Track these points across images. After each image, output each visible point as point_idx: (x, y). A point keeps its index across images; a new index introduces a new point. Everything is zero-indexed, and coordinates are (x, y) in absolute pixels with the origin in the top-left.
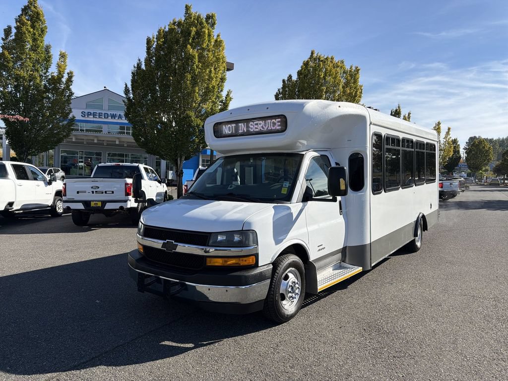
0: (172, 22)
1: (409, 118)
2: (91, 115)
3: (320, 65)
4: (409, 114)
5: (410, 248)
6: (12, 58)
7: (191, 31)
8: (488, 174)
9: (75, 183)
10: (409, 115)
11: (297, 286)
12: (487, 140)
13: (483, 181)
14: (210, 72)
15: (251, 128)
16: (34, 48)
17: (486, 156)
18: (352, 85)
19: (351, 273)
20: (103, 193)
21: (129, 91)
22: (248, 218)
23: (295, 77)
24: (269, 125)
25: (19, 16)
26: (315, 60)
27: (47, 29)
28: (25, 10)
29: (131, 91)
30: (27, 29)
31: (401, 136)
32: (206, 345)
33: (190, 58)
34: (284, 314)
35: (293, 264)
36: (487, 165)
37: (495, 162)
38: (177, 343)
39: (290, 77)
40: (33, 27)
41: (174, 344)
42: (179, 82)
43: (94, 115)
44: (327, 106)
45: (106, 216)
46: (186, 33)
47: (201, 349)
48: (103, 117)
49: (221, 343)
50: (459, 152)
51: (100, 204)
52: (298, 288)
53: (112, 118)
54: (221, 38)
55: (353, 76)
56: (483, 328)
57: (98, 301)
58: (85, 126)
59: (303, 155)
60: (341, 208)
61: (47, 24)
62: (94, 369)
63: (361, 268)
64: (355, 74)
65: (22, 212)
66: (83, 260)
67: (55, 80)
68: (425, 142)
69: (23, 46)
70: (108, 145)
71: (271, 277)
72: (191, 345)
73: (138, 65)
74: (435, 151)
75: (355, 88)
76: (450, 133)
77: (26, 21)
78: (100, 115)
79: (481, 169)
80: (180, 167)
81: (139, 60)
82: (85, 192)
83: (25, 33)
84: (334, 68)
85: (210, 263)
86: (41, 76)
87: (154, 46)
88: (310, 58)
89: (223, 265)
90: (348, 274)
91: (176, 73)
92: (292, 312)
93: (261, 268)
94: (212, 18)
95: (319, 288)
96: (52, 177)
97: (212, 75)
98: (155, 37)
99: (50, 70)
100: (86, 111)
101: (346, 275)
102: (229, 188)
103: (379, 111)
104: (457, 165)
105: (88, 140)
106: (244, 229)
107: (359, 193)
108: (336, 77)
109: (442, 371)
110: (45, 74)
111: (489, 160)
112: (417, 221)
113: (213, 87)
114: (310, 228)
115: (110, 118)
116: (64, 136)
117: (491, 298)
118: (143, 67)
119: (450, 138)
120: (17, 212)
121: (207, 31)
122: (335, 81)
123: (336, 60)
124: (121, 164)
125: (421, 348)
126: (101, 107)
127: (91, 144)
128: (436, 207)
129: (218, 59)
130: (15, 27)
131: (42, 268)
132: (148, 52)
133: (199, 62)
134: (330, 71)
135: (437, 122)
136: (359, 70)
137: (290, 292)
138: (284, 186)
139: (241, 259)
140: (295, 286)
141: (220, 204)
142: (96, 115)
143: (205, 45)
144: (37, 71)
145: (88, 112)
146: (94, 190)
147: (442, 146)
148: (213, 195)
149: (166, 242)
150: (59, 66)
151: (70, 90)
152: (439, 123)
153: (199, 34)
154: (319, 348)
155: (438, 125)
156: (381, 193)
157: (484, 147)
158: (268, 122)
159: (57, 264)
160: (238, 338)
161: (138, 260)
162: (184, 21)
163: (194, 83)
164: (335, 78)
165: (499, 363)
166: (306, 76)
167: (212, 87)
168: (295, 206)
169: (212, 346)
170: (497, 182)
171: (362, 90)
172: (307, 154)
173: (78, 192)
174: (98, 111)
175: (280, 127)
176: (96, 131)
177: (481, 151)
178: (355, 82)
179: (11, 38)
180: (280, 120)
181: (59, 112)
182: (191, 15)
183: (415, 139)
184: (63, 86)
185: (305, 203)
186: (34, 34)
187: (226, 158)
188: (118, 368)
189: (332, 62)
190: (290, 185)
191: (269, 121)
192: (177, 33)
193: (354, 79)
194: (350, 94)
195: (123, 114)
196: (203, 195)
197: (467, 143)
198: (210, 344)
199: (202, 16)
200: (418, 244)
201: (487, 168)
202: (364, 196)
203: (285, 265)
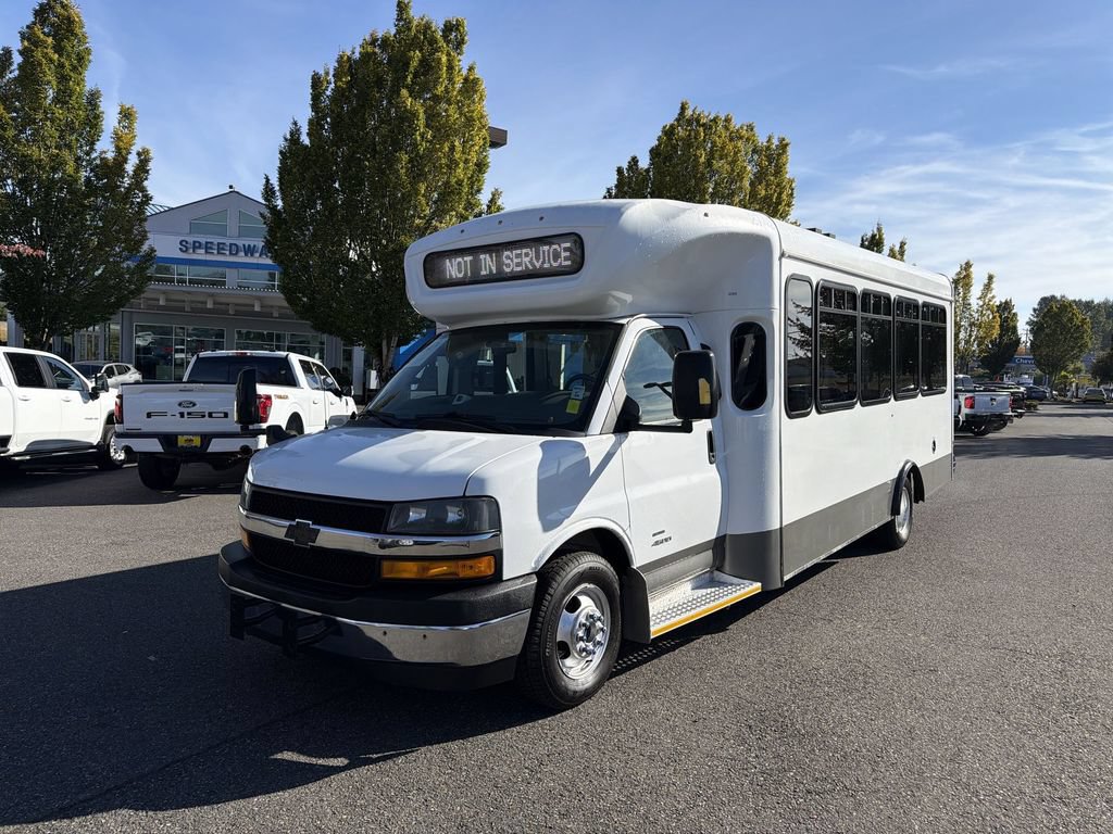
0: (368, 38)
1: (902, 252)
2: (200, 247)
3: (697, 133)
4: (902, 245)
5: (882, 540)
6: (13, 119)
7: (411, 58)
8: (1081, 380)
9: (143, 395)
10: (901, 247)
11: (599, 624)
12: (1078, 303)
13: (1069, 394)
14: (452, 148)
15: (507, 265)
16: (63, 98)
17: (1076, 338)
18: (772, 178)
19: (734, 595)
20: (203, 416)
21: (274, 193)
22: (477, 471)
23: (644, 163)
24: (546, 258)
25: (28, 27)
26: (689, 122)
27: (89, 54)
28: (41, 13)
29: (278, 194)
30: (45, 55)
31: (860, 286)
32: (375, 761)
33: (408, 118)
34: (567, 689)
35: (591, 576)
36: (1077, 358)
37: (1095, 351)
38: (309, 756)
39: (634, 161)
40: (59, 49)
41: (303, 759)
42: (382, 172)
43: (208, 247)
44: (675, 215)
45: (216, 467)
46: (399, 63)
47: (363, 770)
48: (228, 253)
49: (412, 756)
50: (1015, 329)
51: (197, 441)
52: (602, 629)
53: (246, 255)
54: (477, 74)
55: (773, 158)
56: (1025, 725)
57: (152, 658)
58: (189, 273)
59: (623, 325)
60: (711, 448)
61: (91, 44)
62: (103, 818)
63: (760, 584)
64: (779, 155)
65: (28, 458)
66: (144, 564)
67: (108, 166)
68: (920, 302)
69: (37, 92)
70: (237, 313)
71: (531, 604)
72: (341, 762)
73: (292, 134)
74: (945, 322)
75: (778, 185)
76: (993, 286)
77: (42, 36)
78: (221, 247)
79: (1064, 368)
80: (387, 360)
81: (295, 123)
82: (164, 414)
83: (40, 65)
84: (731, 140)
85: (391, 572)
86: (78, 159)
87: (328, 93)
88: (678, 120)
89: (418, 577)
90: (726, 599)
91: (374, 150)
92: (587, 686)
93: (510, 583)
94: (457, 29)
95: (652, 629)
96: (100, 382)
97: (457, 156)
98: (332, 73)
99: (99, 146)
100: (190, 239)
101: (721, 600)
102: (455, 403)
103: (834, 237)
104: (1010, 359)
105: (192, 302)
106: (467, 494)
107: (756, 415)
108: (736, 161)
109: (917, 827)
110: (88, 154)
111: (1082, 347)
112: (898, 480)
113: (460, 183)
114: (636, 493)
115: (242, 254)
116: (132, 292)
117: (1055, 656)
118: (305, 140)
119: (993, 297)
120: (17, 458)
121: (444, 59)
122: (733, 170)
123: (736, 124)
124: (249, 352)
125: (874, 770)
126: (222, 231)
127: (199, 311)
128: (946, 447)
129: (470, 121)
130: (19, 51)
131: (48, 581)
132: (315, 106)
133: (427, 126)
134: (723, 148)
135: (963, 264)
136: (787, 145)
137: (581, 639)
138: (572, 396)
139: (461, 563)
140: (593, 624)
141: (424, 437)
142: (211, 248)
143: (440, 90)
144: (69, 147)
145: (194, 242)
146: (186, 411)
147: (976, 315)
148: (413, 418)
149: (294, 523)
150: (117, 138)
151: (143, 190)
152: (968, 265)
153: (428, 66)
154: (637, 769)
155: (965, 269)
156: (808, 414)
157: (1071, 320)
158: (544, 252)
159: (83, 574)
160: (454, 746)
161: (235, 566)
162: (395, 36)
163: (417, 174)
164: (734, 162)
165: (1053, 809)
166: (668, 158)
167: (456, 182)
168: (595, 442)
169: (390, 762)
170: (1100, 398)
171: (792, 190)
172: (631, 326)
173: (149, 415)
174: (217, 240)
175: (569, 263)
176: (213, 283)
177: (1064, 327)
178: (779, 171)
179: (11, 76)
180: (568, 245)
181: (118, 240)
182: (410, 23)
183: (894, 293)
184: (127, 182)
185: (623, 435)
186: (61, 66)
187: (453, 333)
188: (160, 815)
189: (726, 128)
190: (588, 394)
191: (546, 248)
192: (381, 63)
193: (776, 166)
194: (767, 198)
195: (260, 244)
196: (393, 416)
197: (1035, 310)
198: (384, 759)
199: (433, 25)
200: (903, 532)
201: (1079, 364)
202: (767, 420)
203: (570, 576)
